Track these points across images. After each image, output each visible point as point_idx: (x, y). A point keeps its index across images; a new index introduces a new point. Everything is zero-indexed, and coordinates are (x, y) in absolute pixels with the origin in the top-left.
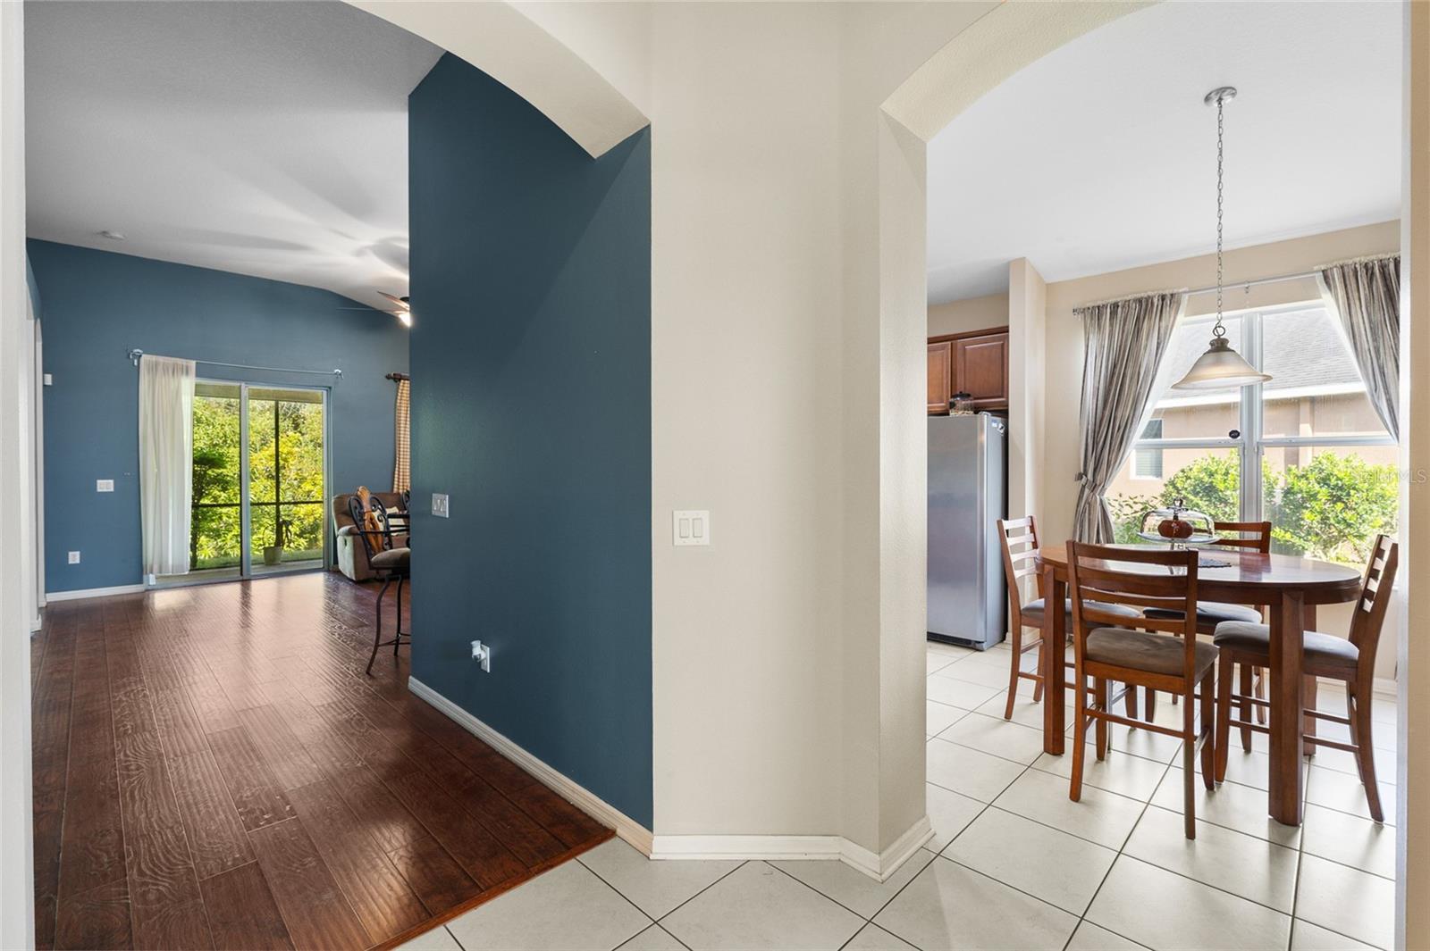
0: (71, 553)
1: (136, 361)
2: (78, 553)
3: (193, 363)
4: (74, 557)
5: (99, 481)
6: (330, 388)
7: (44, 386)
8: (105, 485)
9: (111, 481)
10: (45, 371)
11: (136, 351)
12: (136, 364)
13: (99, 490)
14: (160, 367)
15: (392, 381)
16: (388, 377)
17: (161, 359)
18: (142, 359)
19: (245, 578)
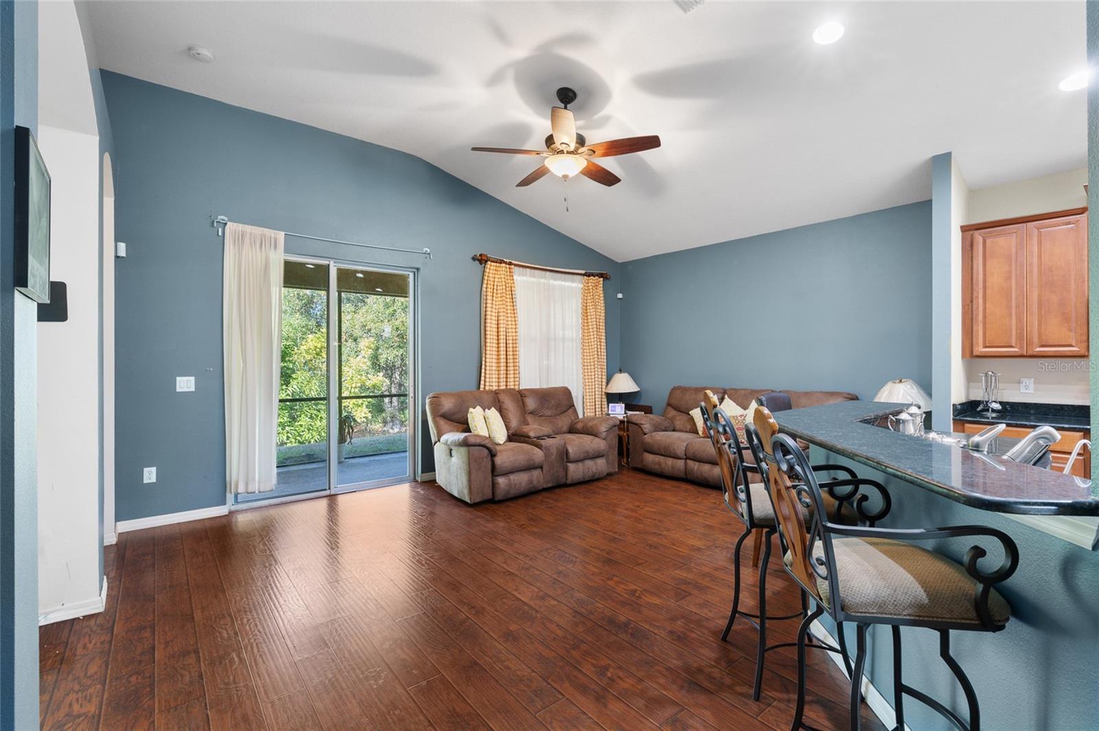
0: (146, 470)
1: (220, 230)
2: (154, 469)
3: (281, 235)
4: (150, 475)
5: (178, 379)
6: (418, 269)
7: (117, 257)
8: (185, 384)
9: (192, 379)
10: (117, 239)
11: (219, 217)
12: (220, 234)
13: (178, 390)
14: (247, 240)
15: (477, 262)
16: (474, 259)
17: (248, 229)
18: (227, 227)
19: (332, 493)
